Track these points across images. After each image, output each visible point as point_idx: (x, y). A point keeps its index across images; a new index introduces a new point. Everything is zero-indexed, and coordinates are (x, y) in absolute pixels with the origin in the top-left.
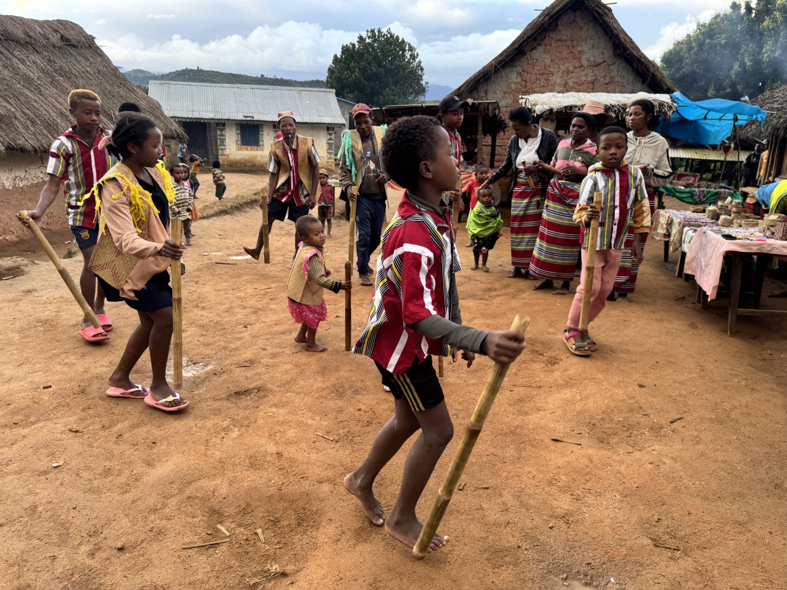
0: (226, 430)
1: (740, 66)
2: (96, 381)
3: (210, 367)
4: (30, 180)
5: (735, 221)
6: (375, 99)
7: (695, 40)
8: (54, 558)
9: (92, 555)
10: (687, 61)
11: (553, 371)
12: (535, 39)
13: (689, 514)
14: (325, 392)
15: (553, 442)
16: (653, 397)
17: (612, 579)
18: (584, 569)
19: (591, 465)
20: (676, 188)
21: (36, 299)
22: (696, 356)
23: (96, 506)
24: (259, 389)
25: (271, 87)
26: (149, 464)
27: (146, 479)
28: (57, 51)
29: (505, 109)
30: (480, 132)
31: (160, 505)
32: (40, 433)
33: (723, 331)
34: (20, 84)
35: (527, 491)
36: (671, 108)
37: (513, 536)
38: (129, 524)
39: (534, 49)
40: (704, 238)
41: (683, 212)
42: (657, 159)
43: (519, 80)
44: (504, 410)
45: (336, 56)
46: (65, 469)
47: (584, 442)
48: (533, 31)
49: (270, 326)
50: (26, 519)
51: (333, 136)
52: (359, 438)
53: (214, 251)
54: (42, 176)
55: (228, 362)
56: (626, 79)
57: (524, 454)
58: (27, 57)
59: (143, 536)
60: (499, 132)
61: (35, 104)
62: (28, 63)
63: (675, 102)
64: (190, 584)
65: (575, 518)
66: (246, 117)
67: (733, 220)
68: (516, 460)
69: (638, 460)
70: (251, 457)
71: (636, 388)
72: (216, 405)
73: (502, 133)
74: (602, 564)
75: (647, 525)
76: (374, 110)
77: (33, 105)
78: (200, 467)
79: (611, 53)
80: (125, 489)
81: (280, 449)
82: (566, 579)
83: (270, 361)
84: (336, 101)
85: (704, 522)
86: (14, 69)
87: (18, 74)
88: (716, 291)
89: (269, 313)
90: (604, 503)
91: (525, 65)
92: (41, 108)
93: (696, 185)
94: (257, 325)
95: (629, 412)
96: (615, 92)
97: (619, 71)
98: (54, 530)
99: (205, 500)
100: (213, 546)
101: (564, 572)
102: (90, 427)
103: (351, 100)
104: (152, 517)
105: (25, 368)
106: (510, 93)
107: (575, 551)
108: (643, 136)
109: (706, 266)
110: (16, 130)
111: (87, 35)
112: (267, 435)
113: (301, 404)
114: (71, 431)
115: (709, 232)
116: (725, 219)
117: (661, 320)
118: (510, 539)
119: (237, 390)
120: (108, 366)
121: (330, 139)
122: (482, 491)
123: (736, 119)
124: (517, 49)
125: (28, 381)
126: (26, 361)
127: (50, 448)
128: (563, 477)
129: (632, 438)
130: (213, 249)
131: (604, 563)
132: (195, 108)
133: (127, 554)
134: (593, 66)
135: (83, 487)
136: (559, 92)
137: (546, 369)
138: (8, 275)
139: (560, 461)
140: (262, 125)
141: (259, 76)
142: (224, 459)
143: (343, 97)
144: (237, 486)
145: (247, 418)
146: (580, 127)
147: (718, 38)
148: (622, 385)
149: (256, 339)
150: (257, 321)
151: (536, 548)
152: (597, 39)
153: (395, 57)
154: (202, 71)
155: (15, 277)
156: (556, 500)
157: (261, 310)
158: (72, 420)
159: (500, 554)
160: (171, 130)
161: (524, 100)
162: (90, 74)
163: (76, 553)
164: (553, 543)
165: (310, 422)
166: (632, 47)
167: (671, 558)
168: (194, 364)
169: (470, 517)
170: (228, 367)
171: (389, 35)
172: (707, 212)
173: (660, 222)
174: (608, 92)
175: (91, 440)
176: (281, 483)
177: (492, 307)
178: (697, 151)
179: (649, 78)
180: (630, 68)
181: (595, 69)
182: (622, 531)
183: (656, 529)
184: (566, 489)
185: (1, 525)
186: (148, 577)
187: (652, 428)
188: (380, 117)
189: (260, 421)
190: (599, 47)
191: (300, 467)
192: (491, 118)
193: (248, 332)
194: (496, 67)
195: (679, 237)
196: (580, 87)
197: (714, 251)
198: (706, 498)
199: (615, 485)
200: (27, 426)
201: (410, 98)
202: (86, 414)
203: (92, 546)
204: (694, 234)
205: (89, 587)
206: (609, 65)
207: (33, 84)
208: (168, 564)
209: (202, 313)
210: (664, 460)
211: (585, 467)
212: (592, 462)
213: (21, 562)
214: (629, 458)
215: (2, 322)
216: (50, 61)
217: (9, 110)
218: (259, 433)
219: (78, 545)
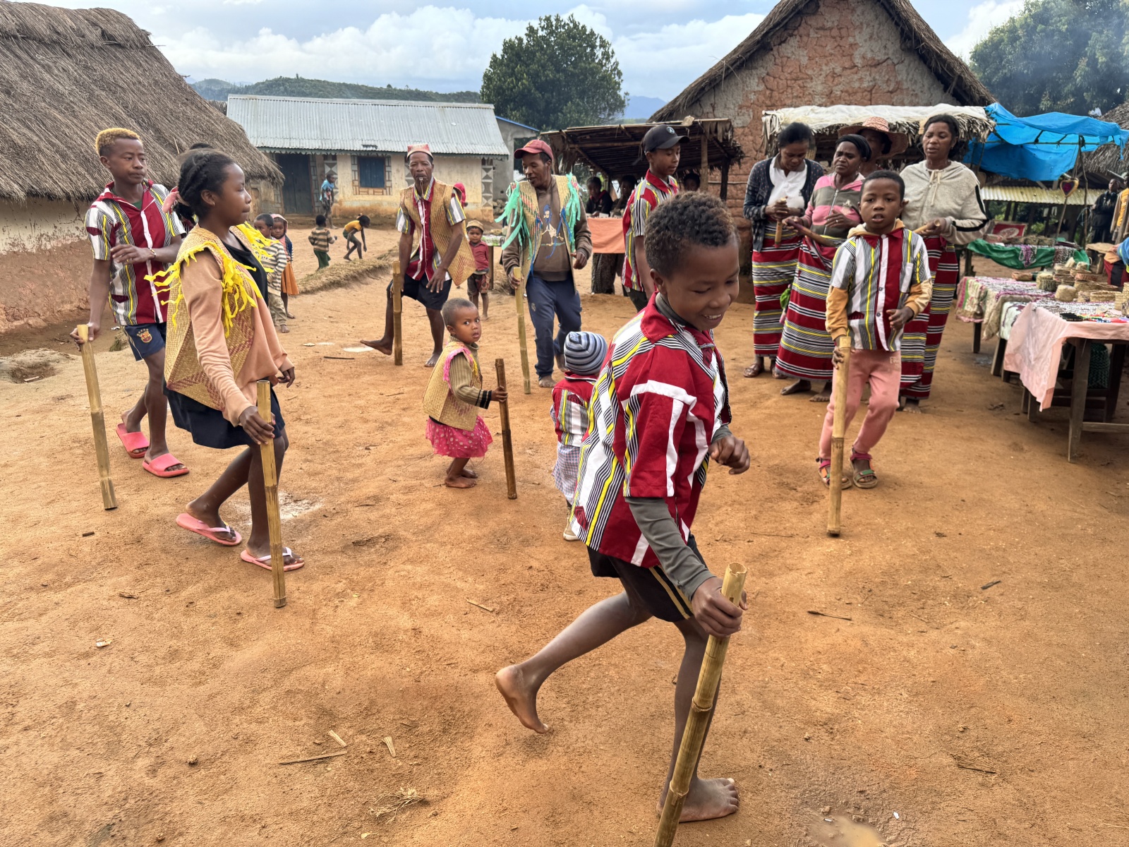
0: (341, 595)
1: (1088, 65)
2: (157, 526)
3: (317, 507)
4: (61, 239)
5: (1080, 293)
6: (552, 117)
7: (1022, 27)
8: (100, 775)
9: (153, 771)
10: (1010, 57)
11: (810, 513)
12: (785, 27)
13: (1010, 721)
14: (482, 542)
15: (810, 615)
16: (957, 550)
17: (896, 815)
18: (855, 798)
19: (866, 650)
20: (992, 245)
21: (71, 409)
22: (1020, 491)
23: (158, 703)
24: (387, 538)
25: (402, 102)
26: (233, 643)
27: (228, 665)
28: (96, 55)
29: (741, 130)
30: (705, 163)
31: (247, 703)
32: (80, 599)
33: (1061, 455)
34: (45, 101)
35: (772, 686)
36: (986, 126)
37: (752, 751)
38: (205, 729)
39: (784, 42)
40: (1033, 319)
41: (1002, 280)
42: (961, 201)
43: (762, 87)
45: (495, 56)
46: (114, 651)
47: (856, 616)
48: (783, 15)
49: (402, 447)
50: (61, 721)
51: (491, 173)
52: (530, 608)
53: (322, 340)
54: (77, 233)
55: (343, 499)
56: (919, 85)
57: (768, 632)
58: (55, 62)
59: (224, 746)
60: (732, 164)
61: (67, 131)
62: (56, 72)
63: (992, 118)
64: (291, 814)
65: (842, 725)
66: (367, 146)
67: (1077, 291)
68: (757, 642)
69: (934, 643)
70: (376, 635)
71: (933, 538)
72: (327, 560)
73: (736, 166)
74: (881, 793)
75: (947, 737)
76: (550, 134)
77: (63, 132)
78: (305, 649)
79: (898, 46)
80: (198, 679)
81: (418, 623)
82: (829, 813)
83: (403, 498)
84: (496, 121)
85: (1031, 734)
86: (36, 80)
87: (42, 87)
88: (1051, 396)
89: (400, 428)
90: (885, 704)
91: (771, 66)
92: (75, 136)
93: (1022, 240)
94: (384, 446)
95: (921, 572)
96: (903, 105)
97: (910, 73)
98: (99, 737)
99: (311, 695)
100: (324, 760)
101: (826, 804)
102: (149, 592)
103: (517, 120)
104: (237, 720)
105: (58, 507)
106: (748, 107)
107: (843, 774)
108: (941, 168)
109: (1037, 359)
110: (41, 168)
111: (139, 30)
112: (399, 603)
113: (447, 560)
114: (122, 596)
115: (1042, 310)
116: (1065, 290)
117: (969, 439)
118: (747, 755)
119: (356, 538)
120: (173, 505)
121: (487, 177)
123: (1082, 143)
124: (758, 42)
125: (61, 525)
126: (59, 497)
127: (92, 621)
128: (825, 667)
129: (926, 611)
130: (320, 338)
131: (885, 791)
132: (294, 134)
133: (202, 771)
134: (871, 66)
135: (139, 676)
136: (820, 105)
137: (800, 509)
138: (32, 374)
139: (821, 644)
140: (389, 157)
141: (385, 87)
142: (338, 638)
143: (506, 116)
144: (357, 676)
145: (370, 579)
146: (849, 156)
147: (1056, 22)
148: (911, 533)
149: (382, 466)
150: (384, 440)
151: (786, 768)
152: (876, 26)
153: (581, 57)
154: (303, 80)
155: (41, 378)
156: (815, 699)
157: (390, 425)
158: (124, 582)
160: (260, 166)
161: (769, 118)
162: (144, 86)
163: (131, 769)
164: (809, 762)
165: (459, 584)
166: (929, 38)
167: (982, 785)
170: (343, 506)
171: (571, 25)
172: (1038, 281)
173: (968, 296)
174: (893, 105)
175: (150, 609)
176: (419, 671)
178: (1023, 190)
179: (954, 84)
180: (926, 69)
181: (874, 70)
182: (911, 745)
183: (961, 742)
184: (829, 684)
185: (26, 729)
186: (232, 803)
187: (955, 596)
188: (559, 144)
189: (389, 584)
190: (880, 38)
191: (446, 650)
192: (721, 144)
193: (372, 456)
194: (728, 69)
195: (996, 318)
196: (850, 98)
197: (1048, 337)
198: (1034, 699)
199: (901, 678)
200: (60, 588)
201: (602, 116)
202: (143, 572)
203: (153, 760)
204: (1019, 312)
205: (150, 817)
206: (895, 65)
207: (64, 102)
208: (260, 785)
209: (306, 428)
210: (973, 642)
211: (857, 652)
212: (867, 645)
213: (54, 781)
214: (922, 639)
215: (24, 441)
216: (86, 67)
217: (30, 139)
218: (388, 600)
219: (133, 758)
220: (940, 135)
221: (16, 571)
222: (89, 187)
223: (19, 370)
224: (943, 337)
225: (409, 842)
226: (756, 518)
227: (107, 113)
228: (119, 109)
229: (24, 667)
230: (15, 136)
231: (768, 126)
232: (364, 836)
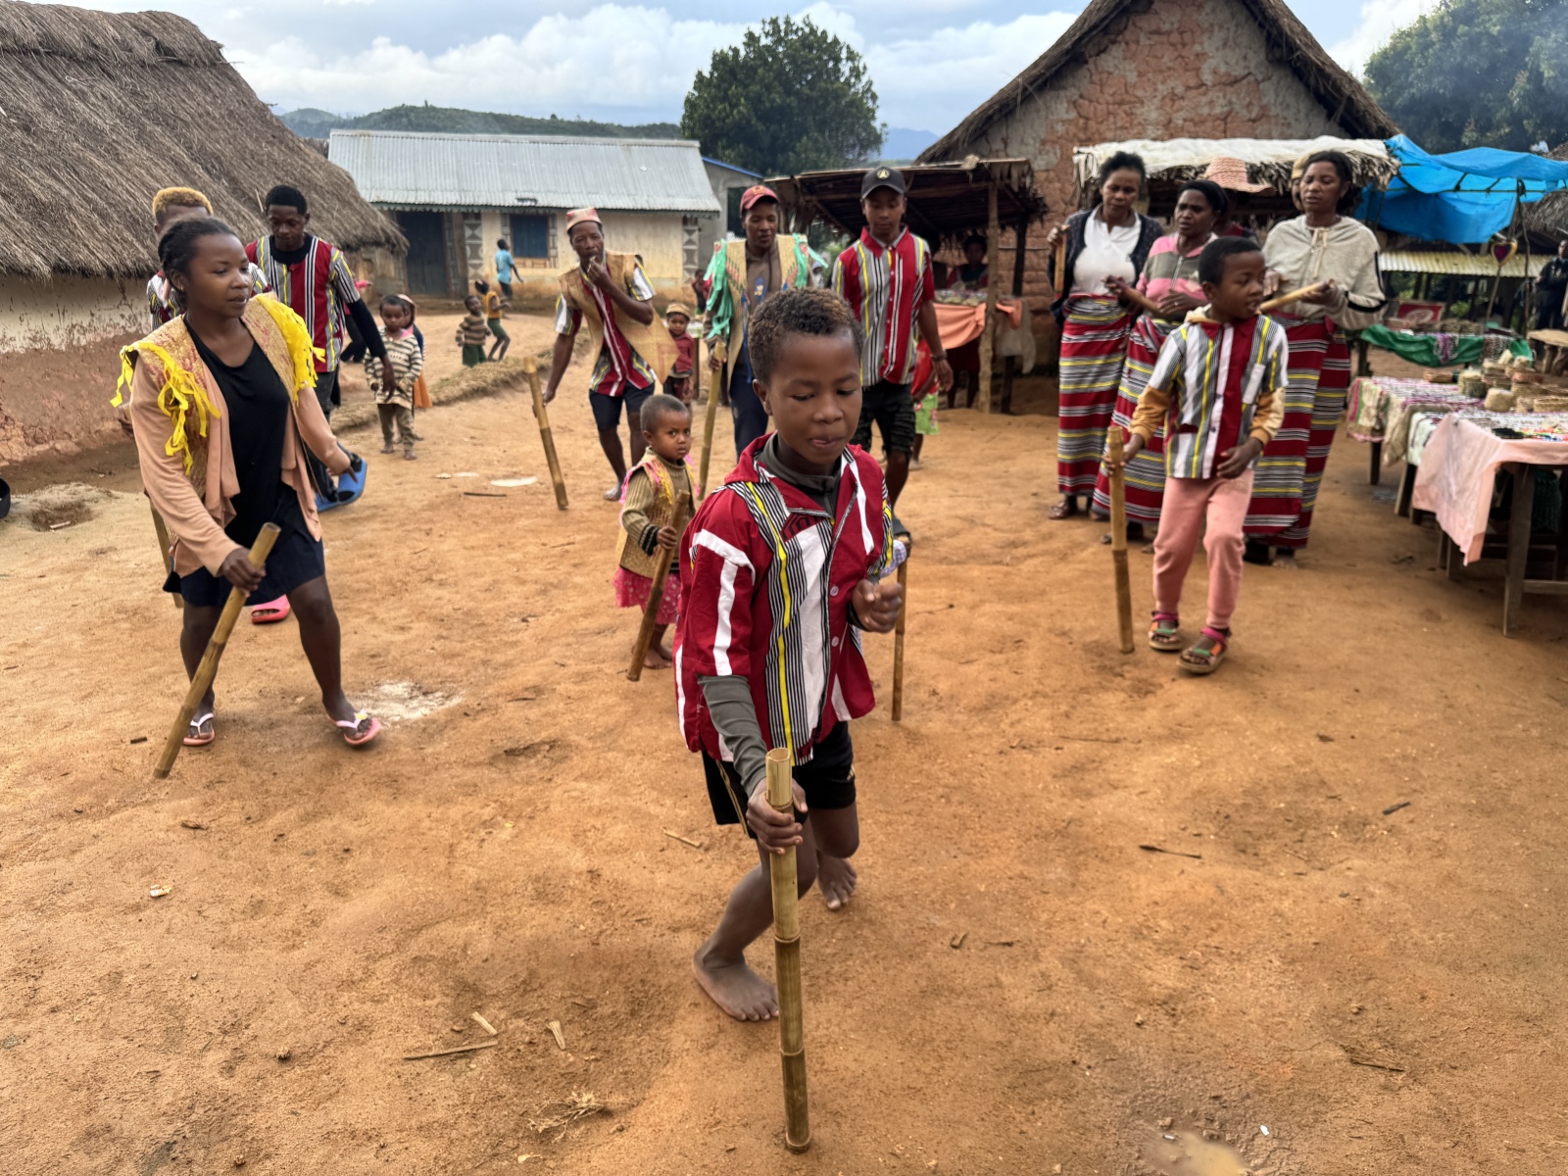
0: (489, 824)
1: (1529, 80)
2: (233, 729)
3: (455, 701)
4: (100, 331)
5: (1519, 400)
6: (780, 158)
7: (1436, 28)
8: (156, 1075)
9: (229, 1069)
10: (1419, 70)
11: (1143, 709)
12: (1106, 31)
13: (1423, 998)
15: (1143, 852)
16: (1348, 760)
17: (1264, 1130)
18: (1205, 1107)
19: (1221, 899)
20: (1396, 332)
21: (115, 567)
22: (1436, 677)
23: (235, 974)
24: (553, 744)
25: (571, 138)
26: (338, 892)
27: (330, 921)
28: (148, 75)
29: (1044, 175)
30: (994, 221)
31: (359, 974)
32: (127, 831)
33: (1493, 626)
34: (77, 140)
35: (1091, 950)
36: (1386, 168)
37: (1062, 1040)
38: (300, 1010)
39: (1104, 51)
40: (1455, 436)
41: (1411, 383)
42: (1354, 273)
43: (1073, 115)
44: (1045, 788)
45: (700, 73)
46: (175, 902)
47: (1207, 852)
48: (1102, 14)
49: (573, 618)
50: (101, 999)
51: (695, 236)
53: (462, 470)
54: (122, 323)
55: (491, 690)
56: (1293, 110)
57: (1084, 875)
58: (91, 87)
59: (327, 1034)
60: (1032, 222)
61: (108, 181)
62: (93, 99)
63: (1395, 157)
64: (420, 1128)
65: (1188, 1004)
66: (523, 200)
67: (1514, 398)
68: (1069, 888)
69: (1316, 889)
70: (537, 879)
71: (1315, 743)
72: (469, 775)
73: (1037, 225)
74: (1243, 1099)
75: (1334, 1020)
76: (777, 181)
77: (103, 182)
78: (438, 899)
79: (1262, 56)
80: (292, 940)
81: (596, 863)
82: (1169, 1128)
83: (574, 689)
84: (701, 165)
85: (1454, 1016)
86: (65, 111)
87: (74, 121)
88: (1480, 544)
89: (571, 593)
90: (1249, 975)
91: (1085, 85)
92: (119, 189)
93: (1438, 326)
94: (548, 617)
95: (1298, 790)
96: (1270, 137)
97: (1279, 94)
98: (154, 1021)
99: (447, 963)
100: (465, 1054)
101: (1165, 1115)
102: (223, 820)
103: (731, 162)
104: (345, 998)
105: (97, 702)
106: (1053, 142)
107: (1189, 1072)
108: (1328, 225)
109: (1461, 492)
110: (72, 233)
111: (207, 42)
112: (569, 835)
113: (637, 775)
114: (185, 826)
115: (1467, 424)
116: (1499, 397)
117: (1365, 605)
118: (1056, 1046)
119: (509, 745)
120: (256, 700)
121: (690, 242)
122: (1000, 949)
123: (1521, 190)
124: (1068, 52)
125: (101, 727)
126: (99, 689)
127: (144, 860)
128: (1164, 923)
129: (1305, 845)
130: (459, 466)
131: (1248, 1096)
132: (421, 184)
133: (297, 1068)
134: (1225, 84)
135: (209, 936)
136: (1155, 139)
137: (1129, 703)
138: (61, 519)
139: (1159, 891)
140: (554, 216)
142: (484, 884)
143: (716, 157)
144: (511, 937)
145: (530, 802)
146: (1195, 209)
147: (1484, 22)
148: (1283, 736)
149: (545, 644)
150: (548, 608)
151: (1110, 1064)
152: (1233, 29)
153: (820, 74)
154: (434, 109)
155: (73, 523)
156: (1150, 969)
157: (556, 587)
158: (188, 806)
159: (1037, 1077)
160: (374, 229)
161: (1082, 157)
162: (214, 118)
163: (199, 1066)
164: (1142, 1055)
165: (653, 809)
166: (1306, 45)
167: (1385, 1087)
168: (425, 694)
169: (977, 1001)
170: (491, 701)
171: (807, 30)
172: (1460, 383)
173: (1363, 405)
174: (1256, 138)
175: (224, 844)
176: (596, 931)
177: (1018, 580)
178: (1438, 256)
179: (1342, 108)
180: (1302, 88)
181: (1229, 89)
182: (1285, 1032)
183: (1355, 1029)
184: (1170, 947)
185: (53, 1011)
186: (339, 1114)
187: (1345, 824)
188: (790, 196)
189: (556, 808)
190: (1237, 45)
191: (635, 899)
192: (1016, 195)
193: (530, 631)
194: (1025, 89)
195: (1402, 434)
196: (1197, 129)
197: (1476, 462)
198: (1457, 967)
199: (1271, 939)
200: (100, 816)
201: (850, 157)
202: (214, 792)
203: (229, 1053)
204: (1434, 427)
205: (225, 1132)
206: (1258, 82)
207: (103, 141)
208: (376, 1088)
209: (440, 592)
210: (1371, 888)
211: (1209, 903)
212: (1222, 892)
213: (92, 1082)
214: (1299, 885)
215: (50, 611)
216: (134, 93)
217: (57, 193)
218: (554, 831)
219: (201, 1051)
220: (1323, 179)
221: (40, 791)
222: (139, 259)
223: (42, 513)
224: (1329, 462)
225: (584, 1168)
226: (1067, 715)
227: (163, 156)
228: (179, 151)
229: (50, 924)
230: (36, 188)
231: (1082, 168)
232: (522, 1159)
